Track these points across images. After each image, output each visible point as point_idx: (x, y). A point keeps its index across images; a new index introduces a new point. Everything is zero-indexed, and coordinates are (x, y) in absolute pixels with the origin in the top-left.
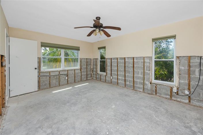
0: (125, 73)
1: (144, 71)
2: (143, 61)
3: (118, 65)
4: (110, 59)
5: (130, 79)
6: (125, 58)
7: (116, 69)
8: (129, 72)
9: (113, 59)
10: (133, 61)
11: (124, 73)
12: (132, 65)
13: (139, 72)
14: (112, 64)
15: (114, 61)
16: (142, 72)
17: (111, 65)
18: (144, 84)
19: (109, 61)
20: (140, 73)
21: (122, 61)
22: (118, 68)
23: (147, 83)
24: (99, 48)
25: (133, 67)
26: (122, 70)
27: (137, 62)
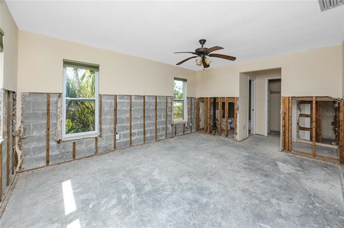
0: (144, 121)
1: (167, 113)
2: (165, 101)
3: (132, 109)
4: (113, 97)
5: (151, 128)
6: (144, 96)
7: (126, 118)
8: (150, 118)
9: (119, 98)
10: (155, 101)
11: (142, 120)
12: (155, 107)
13: (161, 115)
14: (118, 108)
15: (121, 101)
16: (164, 115)
17: (115, 110)
18: (167, 128)
19: (108, 101)
20: (163, 117)
21: (139, 101)
22: (131, 114)
23: (169, 126)
24: (67, 63)
25: (155, 110)
26: (139, 116)
27: (160, 103)
